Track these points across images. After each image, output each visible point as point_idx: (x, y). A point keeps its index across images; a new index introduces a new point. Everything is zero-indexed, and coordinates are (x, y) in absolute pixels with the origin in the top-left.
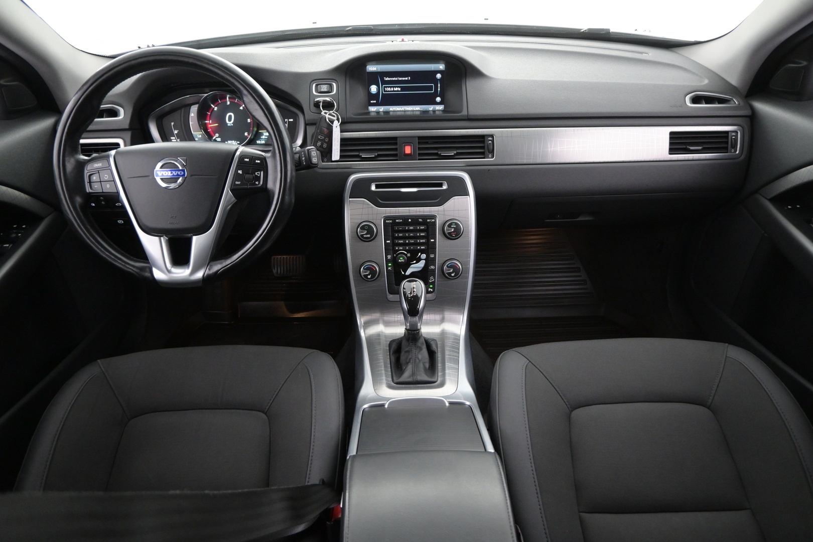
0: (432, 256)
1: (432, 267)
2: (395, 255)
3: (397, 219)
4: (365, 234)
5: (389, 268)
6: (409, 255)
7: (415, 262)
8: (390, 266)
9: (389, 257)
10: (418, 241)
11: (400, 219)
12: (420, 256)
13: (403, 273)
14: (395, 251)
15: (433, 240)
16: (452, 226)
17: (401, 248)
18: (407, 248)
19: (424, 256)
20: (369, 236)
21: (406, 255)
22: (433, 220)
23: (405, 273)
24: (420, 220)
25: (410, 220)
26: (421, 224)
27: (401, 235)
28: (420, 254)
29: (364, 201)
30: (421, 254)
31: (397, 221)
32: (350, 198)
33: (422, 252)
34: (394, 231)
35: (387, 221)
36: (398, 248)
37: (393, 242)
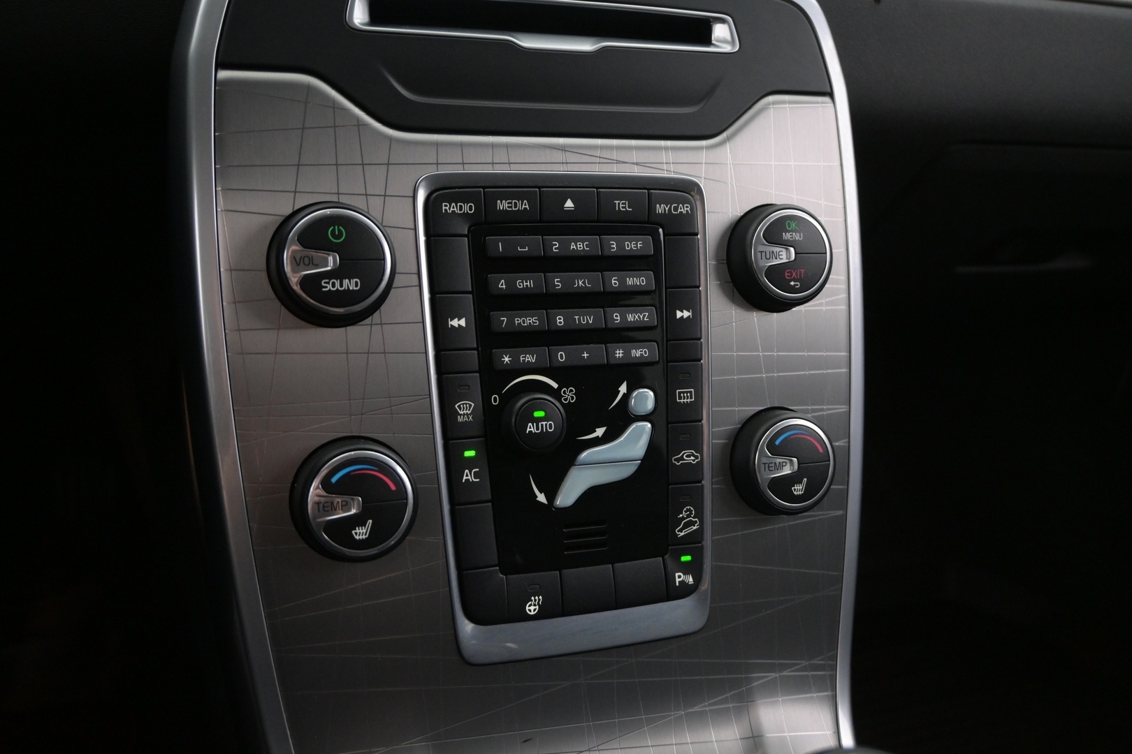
0: (685, 397)
1: (688, 457)
2: (495, 400)
3: (504, 197)
4: (329, 275)
5: (468, 476)
6: (569, 395)
7: (600, 432)
8: (470, 463)
9: (465, 410)
10: (617, 318)
11: (520, 197)
12: (626, 397)
13: (541, 498)
14: (493, 377)
15: (686, 314)
16: (787, 236)
17: (530, 358)
18: (561, 356)
19: (645, 399)
20: (351, 284)
21: (556, 394)
22: (684, 209)
23: (551, 496)
24: (622, 205)
25: (569, 204)
26: (625, 226)
27: (528, 284)
28: (623, 389)
29: (309, 89)
30: (630, 390)
31: (503, 205)
32: (221, 65)
33: (636, 375)
34: (484, 264)
35: (445, 207)
36: (515, 359)
37: (482, 323)
